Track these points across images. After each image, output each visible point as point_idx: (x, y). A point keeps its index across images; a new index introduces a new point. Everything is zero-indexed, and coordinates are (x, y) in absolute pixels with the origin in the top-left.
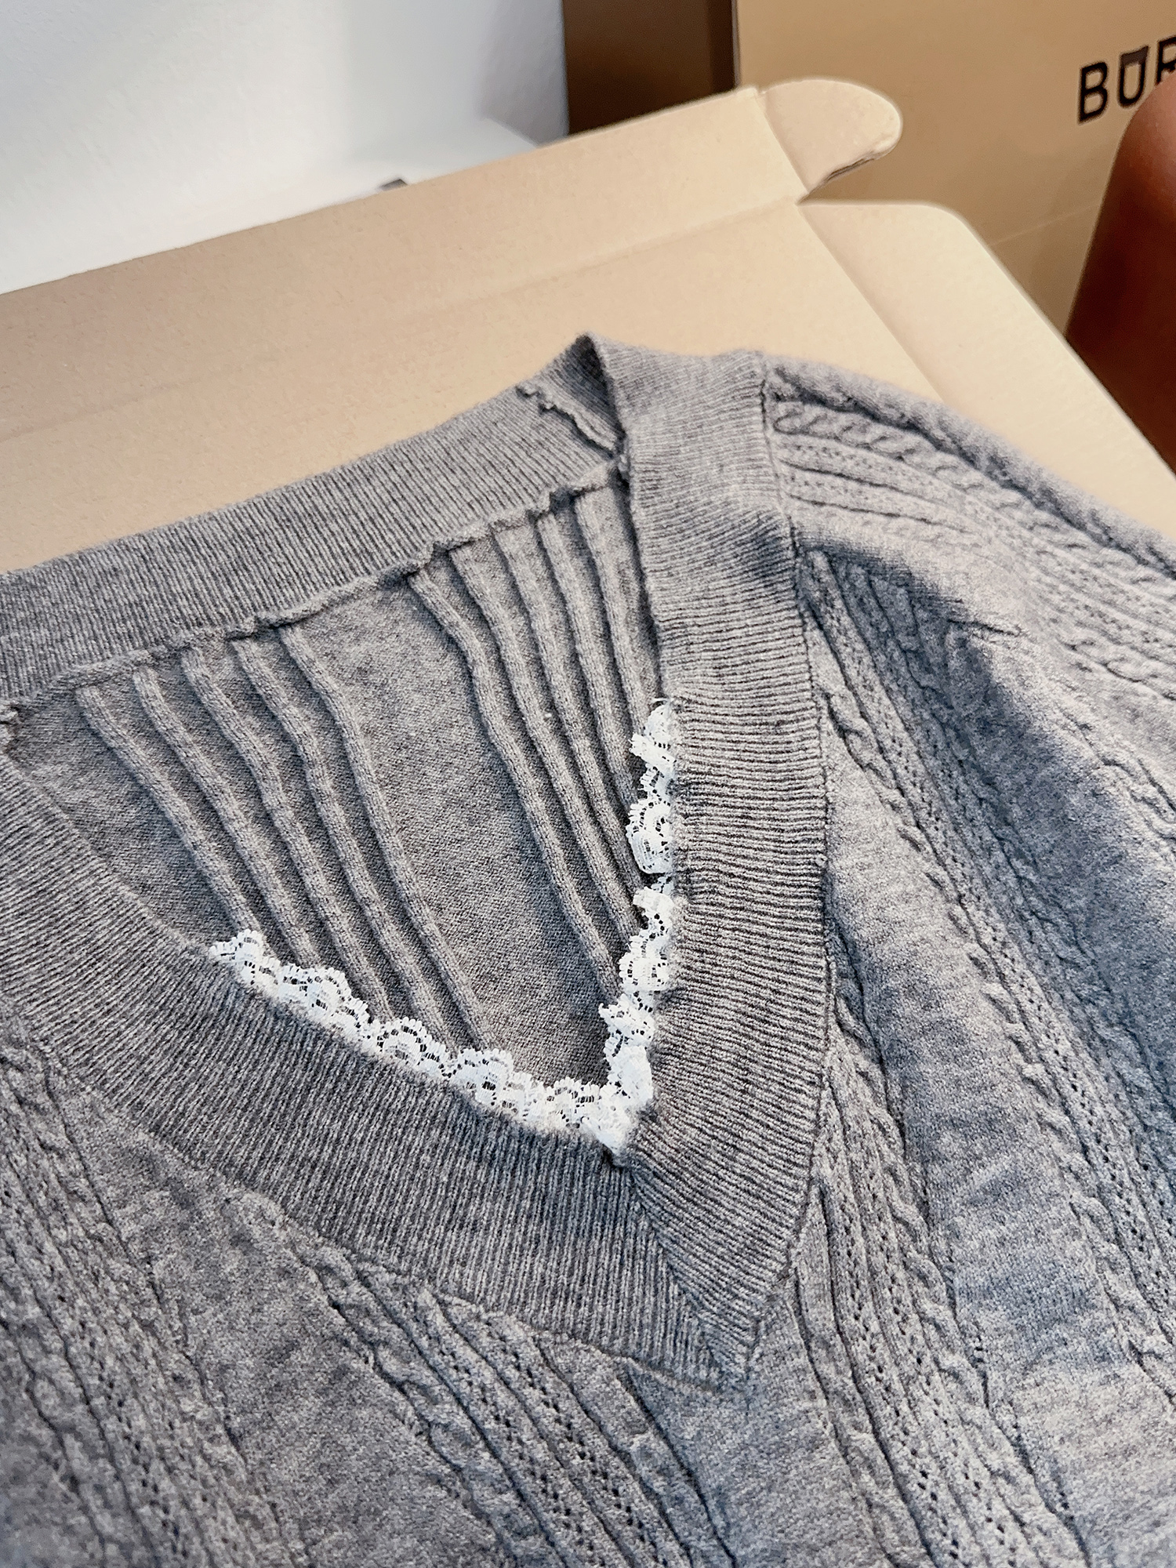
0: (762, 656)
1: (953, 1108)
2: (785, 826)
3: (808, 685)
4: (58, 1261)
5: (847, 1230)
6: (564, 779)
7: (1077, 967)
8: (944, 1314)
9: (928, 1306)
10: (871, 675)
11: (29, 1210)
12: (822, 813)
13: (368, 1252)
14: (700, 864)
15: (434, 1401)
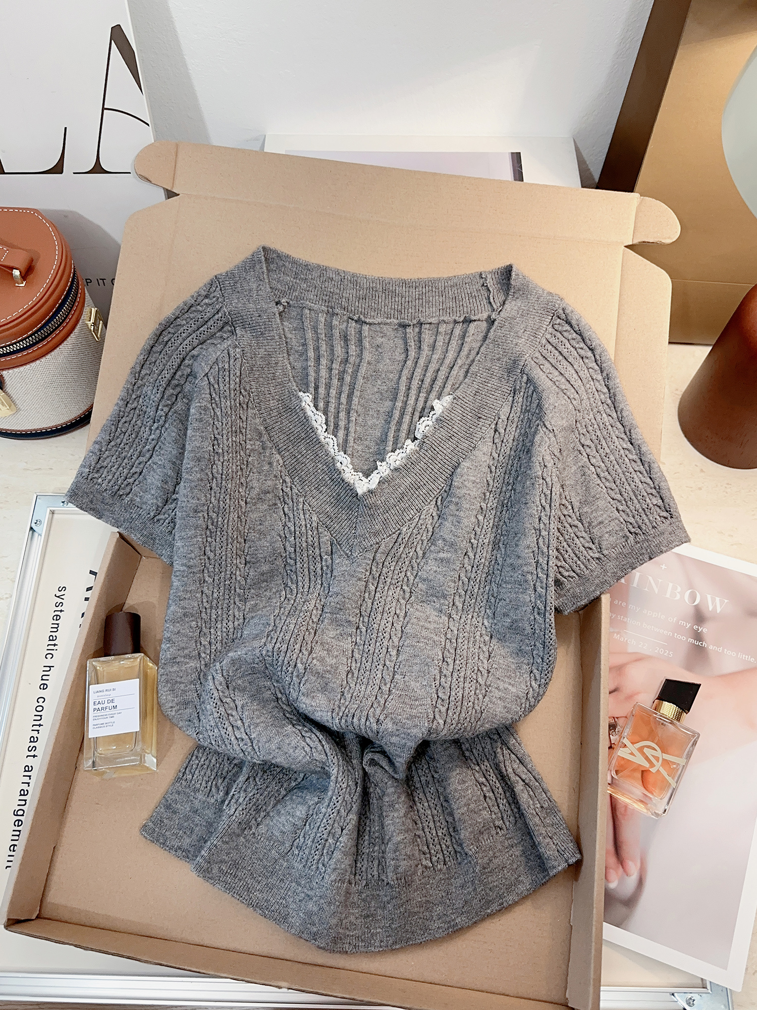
0: (491, 396)
1: (446, 536)
2: (460, 446)
3: (496, 412)
4: (231, 444)
5: (400, 545)
6: (411, 402)
7: (506, 526)
8: (412, 578)
9: (409, 574)
10: (516, 419)
11: (230, 429)
12: (471, 448)
13: (295, 483)
14: (428, 442)
15: (289, 521)
